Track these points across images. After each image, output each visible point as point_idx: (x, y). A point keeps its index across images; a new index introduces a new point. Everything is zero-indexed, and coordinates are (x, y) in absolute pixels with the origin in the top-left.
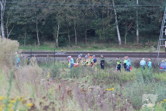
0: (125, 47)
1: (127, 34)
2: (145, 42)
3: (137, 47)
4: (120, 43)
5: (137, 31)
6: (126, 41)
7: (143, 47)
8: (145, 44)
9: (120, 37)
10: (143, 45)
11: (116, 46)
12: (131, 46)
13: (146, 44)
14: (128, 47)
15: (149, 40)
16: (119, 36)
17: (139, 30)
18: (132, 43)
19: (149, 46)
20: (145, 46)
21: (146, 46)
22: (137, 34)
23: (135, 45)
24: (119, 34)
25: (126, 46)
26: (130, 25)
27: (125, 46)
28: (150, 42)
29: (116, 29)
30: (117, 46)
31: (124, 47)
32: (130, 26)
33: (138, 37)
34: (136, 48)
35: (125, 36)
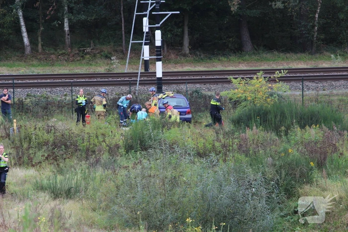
0: (40, 60)
1: (42, 28)
2: (84, 46)
3: (68, 58)
4: (28, 50)
5: (66, 20)
6: (42, 46)
7: (82, 58)
8: (84, 51)
9: (26, 36)
10: (81, 54)
11: (18, 56)
12: (52, 56)
13: (88, 51)
14: (46, 59)
15: (92, 42)
16: (25, 34)
17: (70, 20)
18: (56, 50)
19: (95, 56)
20: (86, 54)
21: (88, 56)
22: (67, 28)
23: (62, 54)
24: (24, 29)
25: (42, 56)
26: (50, 9)
27: (38, 57)
28: (95, 46)
29: (18, 19)
30: (21, 57)
31: (37, 59)
32: (52, 10)
33: (68, 35)
34: (66, 61)
35: (39, 33)
